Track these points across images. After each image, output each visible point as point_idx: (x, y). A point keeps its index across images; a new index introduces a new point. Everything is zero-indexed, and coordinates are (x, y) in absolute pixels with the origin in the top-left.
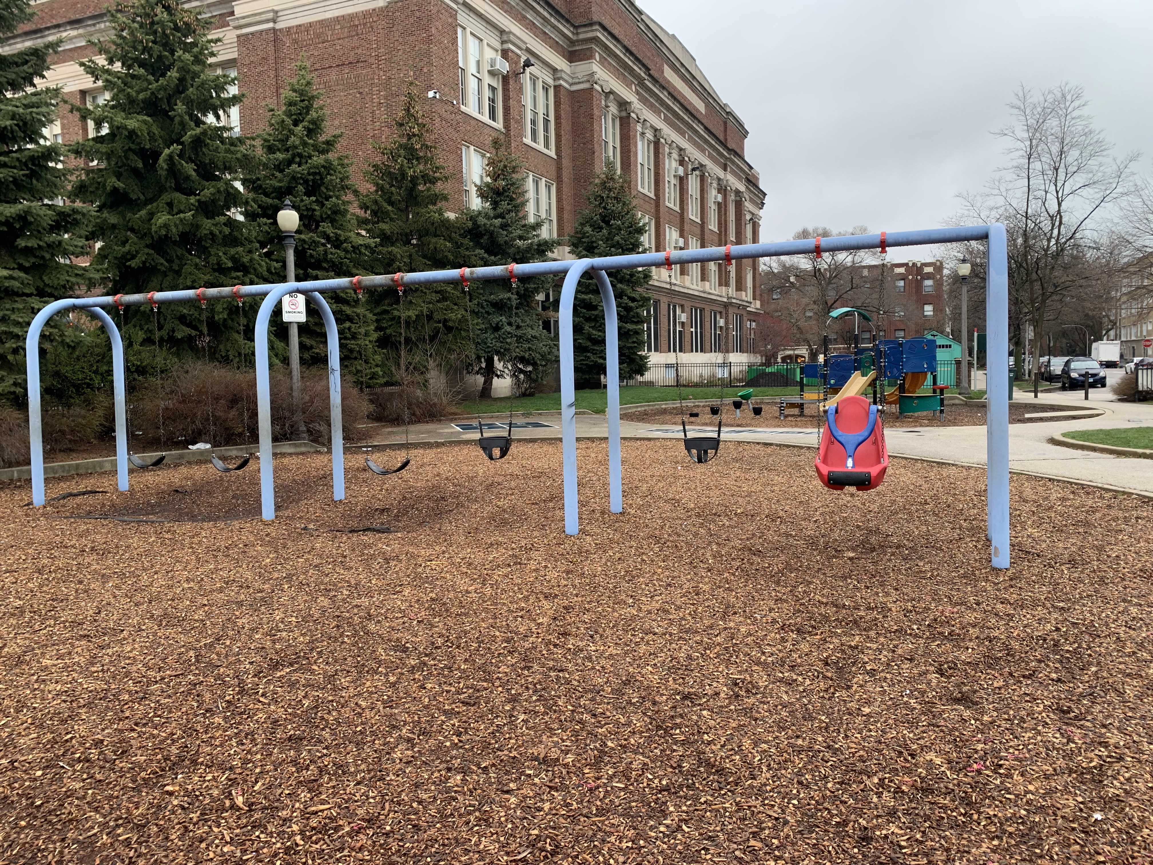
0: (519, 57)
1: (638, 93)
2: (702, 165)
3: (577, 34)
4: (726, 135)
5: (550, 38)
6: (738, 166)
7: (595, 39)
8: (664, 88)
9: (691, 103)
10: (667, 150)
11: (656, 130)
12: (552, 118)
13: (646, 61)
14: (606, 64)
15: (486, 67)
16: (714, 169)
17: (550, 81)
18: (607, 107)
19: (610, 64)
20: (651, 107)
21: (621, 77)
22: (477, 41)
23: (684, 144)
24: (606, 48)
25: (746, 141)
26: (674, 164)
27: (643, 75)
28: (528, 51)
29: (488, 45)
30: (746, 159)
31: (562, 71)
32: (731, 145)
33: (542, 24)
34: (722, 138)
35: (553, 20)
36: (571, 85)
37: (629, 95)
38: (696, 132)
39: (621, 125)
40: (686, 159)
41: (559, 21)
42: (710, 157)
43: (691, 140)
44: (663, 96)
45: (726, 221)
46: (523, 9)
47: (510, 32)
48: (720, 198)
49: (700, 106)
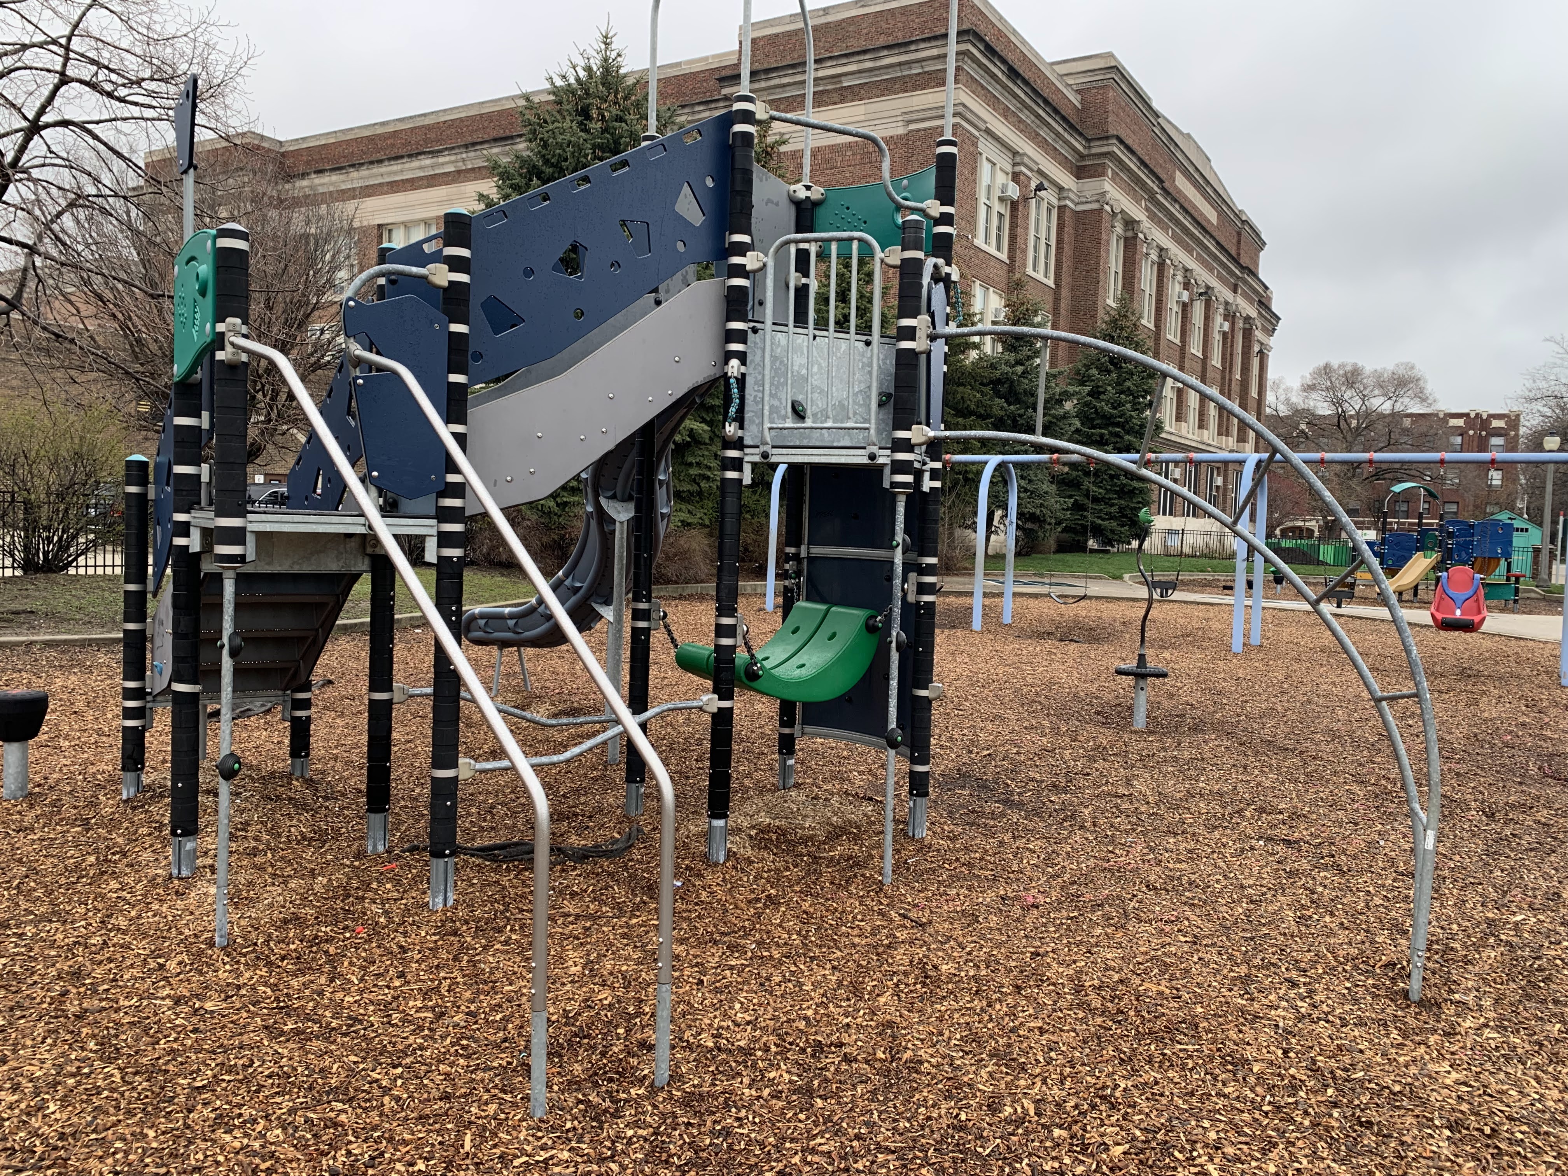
0: (1029, 179)
1: (1147, 209)
2: (1208, 287)
3: (1089, 147)
4: (1238, 249)
5: (1060, 153)
6: (1251, 287)
7: (1110, 155)
8: (1176, 201)
9: (1202, 214)
10: (1172, 272)
11: (1161, 249)
12: (1053, 242)
13: (1158, 170)
14: (1118, 180)
15: (997, 193)
16: (1223, 292)
17: (1055, 202)
18: (1113, 227)
19: (1122, 179)
20: (1159, 223)
21: (1132, 193)
22: (990, 165)
23: (1191, 264)
24: (1120, 161)
25: (1262, 254)
26: (1178, 288)
27: (1156, 188)
28: (1040, 172)
29: (1001, 169)
30: (1261, 276)
31: (1070, 190)
32: (1245, 261)
33: (1054, 140)
34: (1233, 252)
35: (1066, 135)
36: (1076, 204)
37: (1138, 213)
38: (1206, 248)
39: (1125, 247)
40: (1193, 281)
41: (1072, 135)
42: (1220, 277)
43: (1200, 259)
44: (1174, 210)
45: (1232, 355)
46: (1038, 126)
47: (1025, 154)
48: (1226, 327)
49: (1211, 215)
